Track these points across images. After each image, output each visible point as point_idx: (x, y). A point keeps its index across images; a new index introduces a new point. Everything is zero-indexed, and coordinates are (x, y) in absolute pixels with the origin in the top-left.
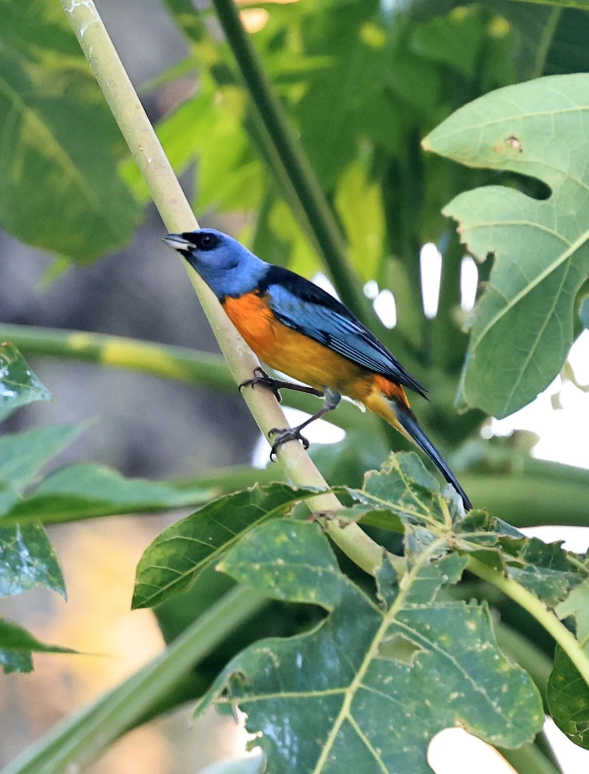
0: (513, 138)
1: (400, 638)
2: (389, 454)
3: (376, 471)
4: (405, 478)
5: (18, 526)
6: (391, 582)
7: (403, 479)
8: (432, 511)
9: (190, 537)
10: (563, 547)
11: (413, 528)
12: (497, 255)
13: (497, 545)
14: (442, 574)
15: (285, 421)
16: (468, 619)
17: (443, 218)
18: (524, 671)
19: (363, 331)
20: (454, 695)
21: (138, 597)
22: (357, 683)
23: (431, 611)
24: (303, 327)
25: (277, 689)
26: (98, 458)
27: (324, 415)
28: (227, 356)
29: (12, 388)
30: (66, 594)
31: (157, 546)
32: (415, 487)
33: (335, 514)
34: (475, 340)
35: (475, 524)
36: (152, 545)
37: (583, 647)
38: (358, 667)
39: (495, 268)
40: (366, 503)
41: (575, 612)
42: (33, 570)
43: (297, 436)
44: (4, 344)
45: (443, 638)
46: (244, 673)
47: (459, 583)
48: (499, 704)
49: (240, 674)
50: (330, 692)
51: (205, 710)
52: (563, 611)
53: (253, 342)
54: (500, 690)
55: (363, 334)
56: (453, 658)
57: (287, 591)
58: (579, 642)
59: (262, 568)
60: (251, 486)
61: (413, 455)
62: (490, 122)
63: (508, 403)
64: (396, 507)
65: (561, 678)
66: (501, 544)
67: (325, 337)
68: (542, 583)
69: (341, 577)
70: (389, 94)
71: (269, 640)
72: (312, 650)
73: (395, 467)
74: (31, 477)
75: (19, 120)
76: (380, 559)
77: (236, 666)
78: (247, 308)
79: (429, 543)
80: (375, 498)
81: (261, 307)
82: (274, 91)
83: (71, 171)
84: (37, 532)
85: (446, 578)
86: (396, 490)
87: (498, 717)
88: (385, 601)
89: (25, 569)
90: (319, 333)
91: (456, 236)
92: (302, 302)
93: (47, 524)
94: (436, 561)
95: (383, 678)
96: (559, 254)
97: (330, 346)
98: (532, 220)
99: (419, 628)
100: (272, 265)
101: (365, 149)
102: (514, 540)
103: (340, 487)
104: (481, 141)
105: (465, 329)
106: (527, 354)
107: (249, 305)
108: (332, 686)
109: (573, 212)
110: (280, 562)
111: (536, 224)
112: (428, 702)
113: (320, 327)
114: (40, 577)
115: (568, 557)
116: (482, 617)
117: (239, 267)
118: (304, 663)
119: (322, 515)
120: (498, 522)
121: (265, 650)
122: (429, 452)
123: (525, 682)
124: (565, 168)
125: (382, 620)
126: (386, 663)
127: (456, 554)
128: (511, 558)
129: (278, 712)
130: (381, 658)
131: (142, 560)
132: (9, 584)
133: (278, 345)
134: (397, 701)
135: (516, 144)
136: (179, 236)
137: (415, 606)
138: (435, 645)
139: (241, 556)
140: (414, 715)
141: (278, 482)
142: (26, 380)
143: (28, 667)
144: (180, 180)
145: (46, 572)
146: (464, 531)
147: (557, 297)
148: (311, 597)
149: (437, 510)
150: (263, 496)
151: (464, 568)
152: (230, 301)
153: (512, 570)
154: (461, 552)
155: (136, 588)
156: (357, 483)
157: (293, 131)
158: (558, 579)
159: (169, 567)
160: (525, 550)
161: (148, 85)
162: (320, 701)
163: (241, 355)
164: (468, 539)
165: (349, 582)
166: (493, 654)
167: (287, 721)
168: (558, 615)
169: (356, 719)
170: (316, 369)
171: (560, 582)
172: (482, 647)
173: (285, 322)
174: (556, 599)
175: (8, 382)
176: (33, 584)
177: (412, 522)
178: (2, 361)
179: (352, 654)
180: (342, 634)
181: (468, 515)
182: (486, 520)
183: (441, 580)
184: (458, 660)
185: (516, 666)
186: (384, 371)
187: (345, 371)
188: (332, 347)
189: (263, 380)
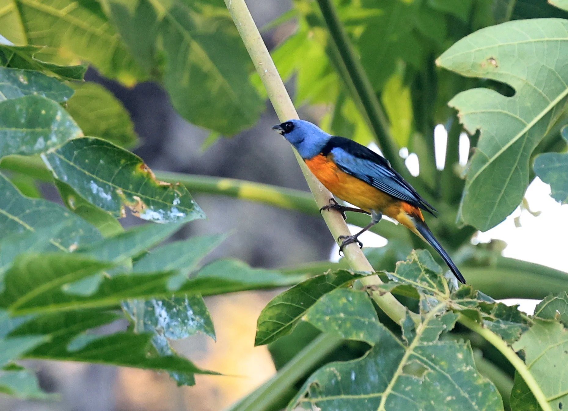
0: (492, 59)
1: (416, 363)
2: (411, 250)
3: (403, 261)
4: (421, 266)
5: (186, 296)
6: (411, 329)
8: (437, 285)
9: (289, 302)
10: (519, 309)
11: (425, 296)
12: (481, 131)
13: (478, 307)
14: (443, 324)
15: (348, 231)
16: (458, 352)
17: (448, 107)
18: (492, 384)
19: (395, 175)
20: (449, 398)
21: (258, 338)
22: (389, 390)
23: (435, 347)
24: (356, 173)
25: (339, 393)
26: (235, 255)
28: (313, 192)
29: (183, 211)
30: (215, 338)
31: (270, 308)
32: (427, 271)
33: (377, 287)
34: (469, 183)
35: (464, 294)
36: (266, 308)
37: (529, 369)
38: (390, 380)
39: (481, 138)
40: (397, 281)
41: (525, 347)
42: (196, 322)
43: (356, 240)
44: (178, 184)
45: (443, 363)
46: (319, 383)
48: (476, 404)
49: (317, 384)
50: (372, 395)
52: (517, 347)
54: (477, 395)
55: (394, 177)
56: (448, 375)
57: (346, 333)
58: (527, 366)
59: (330, 319)
60: (326, 272)
61: (426, 251)
62: (478, 49)
63: (489, 222)
64: (416, 284)
65: (519, 391)
66: (481, 307)
67: (370, 179)
68: (504, 330)
69: (380, 325)
70: (415, 32)
71: (335, 363)
72: (361, 370)
73: (415, 259)
74: (194, 267)
75: (188, 48)
76: (404, 316)
77: (313, 379)
79: (435, 305)
80: (402, 278)
82: (345, 30)
83: (220, 79)
84: (198, 299)
85: (445, 326)
86: (416, 273)
88: (407, 340)
89: (191, 322)
90: (366, 177)
91: (457, 119)
92: (355, 157)
93: (204, 296)
94: (439, 317)
95: (405, 387)
96: (520, 130)
97: (373, 185)
98: (503, 109)
99: (429, 357)
101: (401, 66)
102: (489, 304)
103: (381, 271)
104: (472, 61)
105: (462, 176)
106: (500, 191)
107: (319, 161)
108: (373, 392)
109: (529, 104)
110: (342, 315)
111: (507, 112)
112: (432, 402)
113: (367, 173)
114: (200, 327)
115: (521, 315)
116: (467, 351)
118: (356, 378)
119: (369, 288)
120: (479, 293)
121: (332, 369)
123: (493, 390)
124: (524, 77)
125: (405, 352)
126: (407, 378)
127: (452, 312)
128: (486, 315)
129: (339, 407)
130: (404, 375)
131: (260, 316)
132: (180, 331)
133: (341, 184)
134: (413, 402)
135: (494, 62)
137: (425, 343)
138: (437, 368)
139: (317, 312)
140: (424, 410)
141: (342, 269)
142: (191, 206)
143: (192, 382)
145: (203, 324)
146: (457, 298)
147: (519, 157)
148: (361, 337)
149: (441, 285)
150: (334, 277)
151: (456, 321)
153: (486, 322)
154: (455, 311)
155: (257, 333)
156: (392, 269)
157: (356, 54)
159: (277, 320)
160: (495, 311)
161: (266, 27)
162: (366, 401)
163: (321, 191)
164: (460, 303)
165: (384, 328)
166: (474, 373)
168: (514, 349)
170: (365, 198)
171: (516, 329)
172: (467, 369)
173: (344, 171)
174: (513, 340)
175: (180, 207)
176: (195, 331)
177: (425, 292)
178: (176, 195)
179: (386, 372)
180: (380, 360)
181: (461, 288)
182: (471, 291)
183: (443, 327)
184: (451, 376)
185: (487, 380)
186: (407, 199)
187: (383, 199)
188: (374, 185)
189: (335, 206)
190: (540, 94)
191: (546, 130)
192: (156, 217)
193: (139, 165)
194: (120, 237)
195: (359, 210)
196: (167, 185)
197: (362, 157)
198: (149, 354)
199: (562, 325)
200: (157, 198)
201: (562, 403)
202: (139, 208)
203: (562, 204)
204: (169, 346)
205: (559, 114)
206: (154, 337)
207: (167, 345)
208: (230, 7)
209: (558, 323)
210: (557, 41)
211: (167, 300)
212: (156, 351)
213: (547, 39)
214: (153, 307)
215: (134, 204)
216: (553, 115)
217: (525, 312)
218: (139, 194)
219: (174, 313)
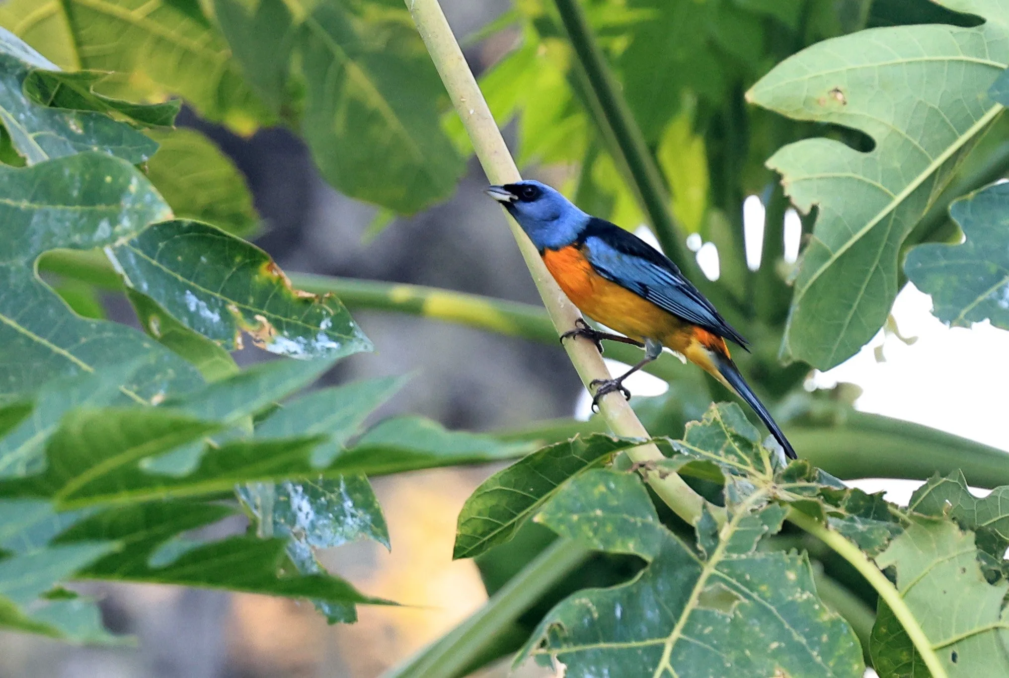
0: (837, 91)
1: (720, 587)
2: (710, 404)
3: (696, 422)
4: (726, 428)
5: (342, 477)
6: (711, 533)
7: (724, 429)
8: (753, 462)
9: (511, 487)
10: (885, 497)
11: (733, 479)
12: (820, 207)
13: (818, 495)
14: (762, 525)
15: (606, 371)
16: (788, 569)
17: (766, 169)
18: (844, 620)
19: (683, 283)
20: (774, 645)
21: (459, 547)
22: (676, 634)
23: (750, 562)
24: (620, 279)
25: (596, 640)
26: (420, 410)
27: (644, 366)
28: (548, 308)
29: (336, 340)
30: (389, 544)
31: (478, 497)
32: (736, 438)
33: (655, 464)
34: (800, 292)
35: (796, 474)
36: (473, 495)
37: (904, 597)
38: (678, 616)
39: (819, 221)
40: (686, 454)
41: (896, 562)
42: (357, 520)
43: (619, 387)
44: (327, 295)
45: (763, 588)
46: (563, 624)
47: (780, 533)
48: (820, 654)
49: (559, 625)
50: (649, 642)
51: (523, 661)
52: (884, 560)
53: (573, 295)
54: (820, 639)
55: (682, 285)
56: (773, 608)
57: (607, 541)
58: (900, 592)
59: (579, 519)
60: (572, 437)
61: (733, 406)
62: (814, 74)
63: (832, 355)
64: (717, 458)
65: (884, 630)
66: (824, 496)
67: (643, 289)
68: (862, 533)
69: (660, 527)
70: (713, 47)
71: (589, 590)
72: (631, 601)
73: (716, 417)
74: (355, 429)
75: (341, 73)
76: (699, 510)
77: (554, 617)
78: (565, 261)
79: (750, 494)
80: (696, 449)
81: (579, 259)
82: (597, 43)
83: (394, 123)
84: (361, 483)
85: (766, 528)
86: (717, 440)
87: (818, 666)
88: (704, 550)
89: (349, 520)
90: (637, 285)
91: (780, 189)
92: (619, 253)
93: (370, 476)
94: (756, 512)
95: (703, 629)
96: (883, 207)
97: (647, 298)
98: (855, 173)
99: (740, 578)
100: (591, 216)
101: (688, 102)
102: (836, 491)
103: (661, 438)
104: (804, 94)
105: (789, 282)
106: (850, 307)
107: (567, 257)
108: (651, 637)
109: (897, 164)
110: (599, 512)
111: (861, 177)
112: (748, 652)
113: (637, 279)
114: (364, 528)
115: (890, 508)
116: (802, 567)
117: (561, 220)
118: (622, 613)
119: (642, 466)
120: (820, 472)
121: (584, 600)
122: (749, 401)
123: (845, 632)
124: (889, 120)
125: (702, 570)
126: (706, 614)
127: (776, 504)
128: (832, 509)
129: (597, 662)
130: (702, 608)
131: (463, 510)
132: (333, 535)
133: (595, 296)
134: (716, 651)
135: (840, 96)
136: (501, 187)
137: (735, 556)
138: (755, 595)
139: (559, 507)
140: (734, 665)
141: (599, 434)
142: (349, 331)
143: (352, 618)
144: (503, 133)
145: (369, 523)
146: (785, 481)
147: (881, 250)
148: (630, 547)
149: (758, 460)
150: (584, 446)
151: (784, 518)
152: (550, 254)
153: (832, 521)
154: (782, 503)
155: (457, 538)
156: (678, 433)
157: (616, 82)
158: (879, 529)
159: (490, 517)
160: (847, 501)
161: (471, 37)
162: (640, 652)
163: (562, 306)
164: (790, 490)
165: (668, 532)
166: (814, 603)
167: (606, 671)
168: (878, 564)
169: (676, 670)
170: (634, 320)
171: (881, 532)
172: (803, 596)
173: (602, 274)
174: (877, 549)
175: (330, 333)
176: (356, 535)
177: (733, 472)
178: (324, 313)
179: (672, 604)
180: (662, 585)
181: (790, 465)
182: (808, 470)
183: (761, 530)
184: (778, 610)
185: (836, 615)
186: (703, 323)
187: (663, 322)
188: (649, 299)
189: (585, 332)
190: (915, 148)
191: (925, 206)
192: (292, 350)
193: (264, 266)
194: (234, 380)
195: (625, 338)
196: (311, 298)
197: (632, 253)
198: (282, 572)
199: (956, 527)
200: (294, 319)
201: (957, 652)
202: (264, 335)
203: (951, 326)
204: (314, 559)
205: (947, 179)
206: (290, 545)
207: (311, 557)
208: (412, 8)
209: (949, 522)
210: (942, 61)
211: (310, 483)
212: (293, 567)
213: (926, 58)
214: (288, 496)
215: (257, 327)
216: (935, 182)
217: (896, 502)
218: (265, 312)
219: (322, 505)
